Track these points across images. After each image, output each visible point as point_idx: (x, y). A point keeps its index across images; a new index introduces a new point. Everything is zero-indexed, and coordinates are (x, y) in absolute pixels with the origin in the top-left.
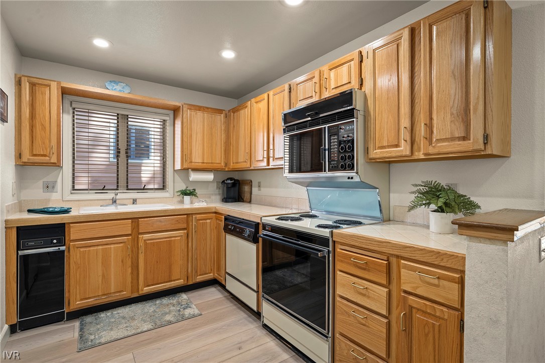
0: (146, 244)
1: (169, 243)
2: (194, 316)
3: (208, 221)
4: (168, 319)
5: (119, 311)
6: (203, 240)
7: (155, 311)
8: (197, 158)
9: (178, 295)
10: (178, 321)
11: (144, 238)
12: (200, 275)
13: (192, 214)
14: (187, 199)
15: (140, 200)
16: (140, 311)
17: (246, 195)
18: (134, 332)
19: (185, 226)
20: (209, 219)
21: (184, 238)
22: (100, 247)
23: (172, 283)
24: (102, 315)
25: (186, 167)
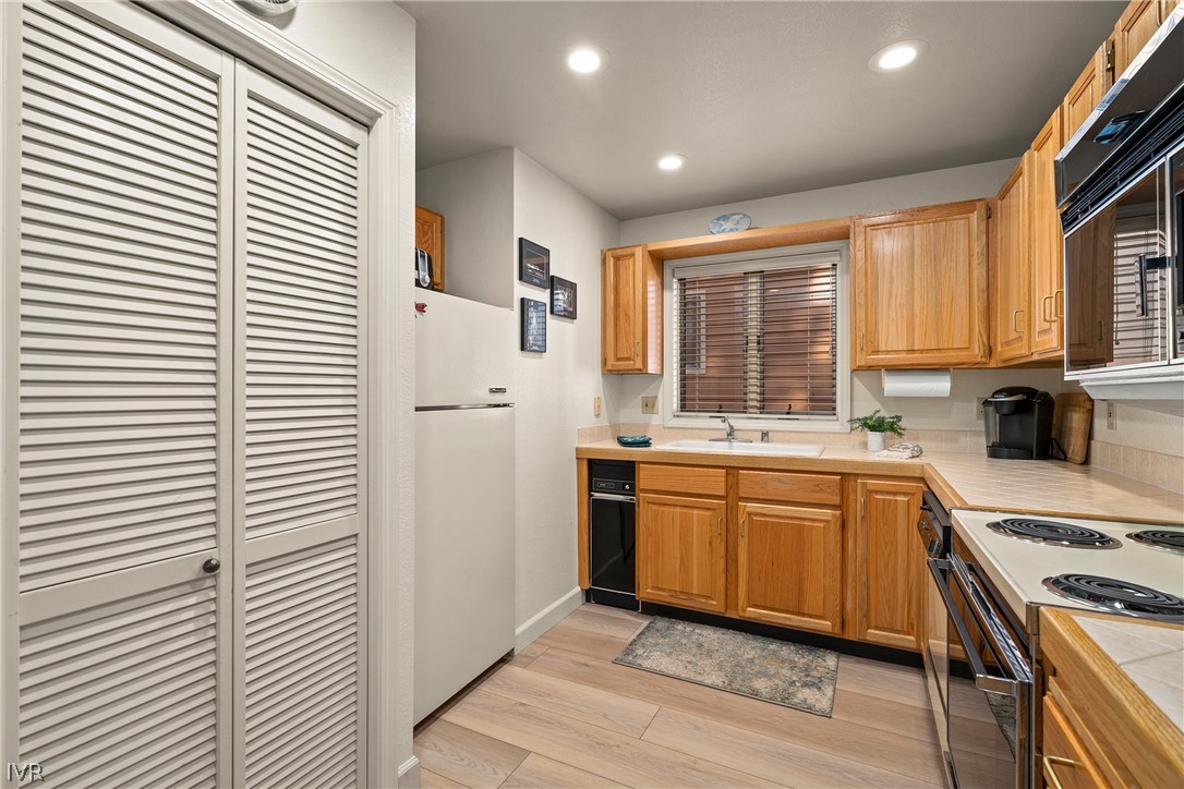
0: (751, 521)
1: (799, 530)
2: (810, 710)
3: (900, 498)
4: (757, 687)
5: (705, 633)
6: (886, 545)
7: (752, 661)
8: (893, 340)
9: (820, 652)
10: (771, 701)
11: (748, 510)
12: (876, 628)
13: (857, 475)
14: (875, 438)
15: (774, 434)
16: (730, 648)
17: (1073, 440)
18: (691, 675)
19: (836, 500)
20: (905, 494)
21: (835, 527)
22: (678, 510)
23: (806, 619)
24: (680, 626)
25: (863, 364)
